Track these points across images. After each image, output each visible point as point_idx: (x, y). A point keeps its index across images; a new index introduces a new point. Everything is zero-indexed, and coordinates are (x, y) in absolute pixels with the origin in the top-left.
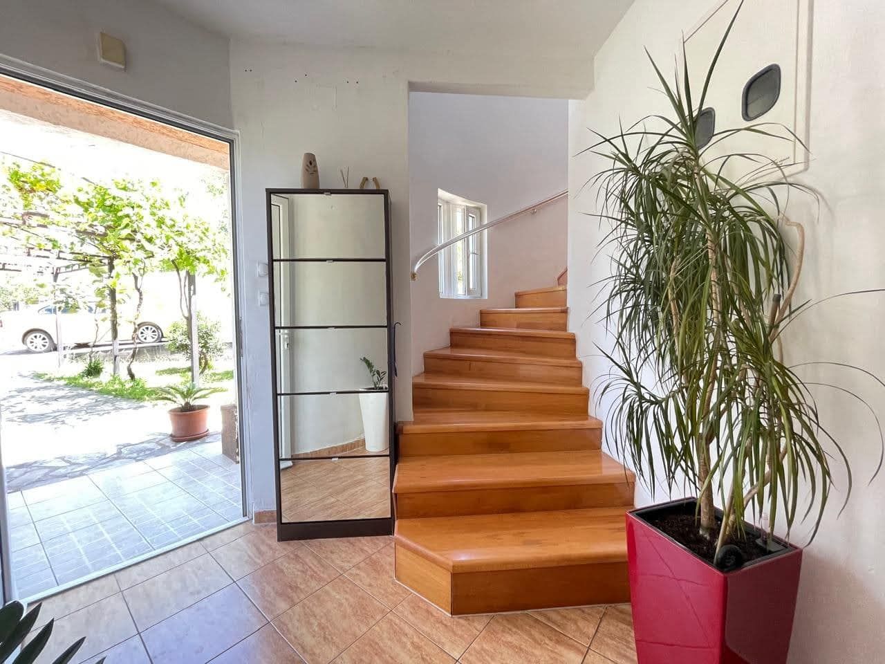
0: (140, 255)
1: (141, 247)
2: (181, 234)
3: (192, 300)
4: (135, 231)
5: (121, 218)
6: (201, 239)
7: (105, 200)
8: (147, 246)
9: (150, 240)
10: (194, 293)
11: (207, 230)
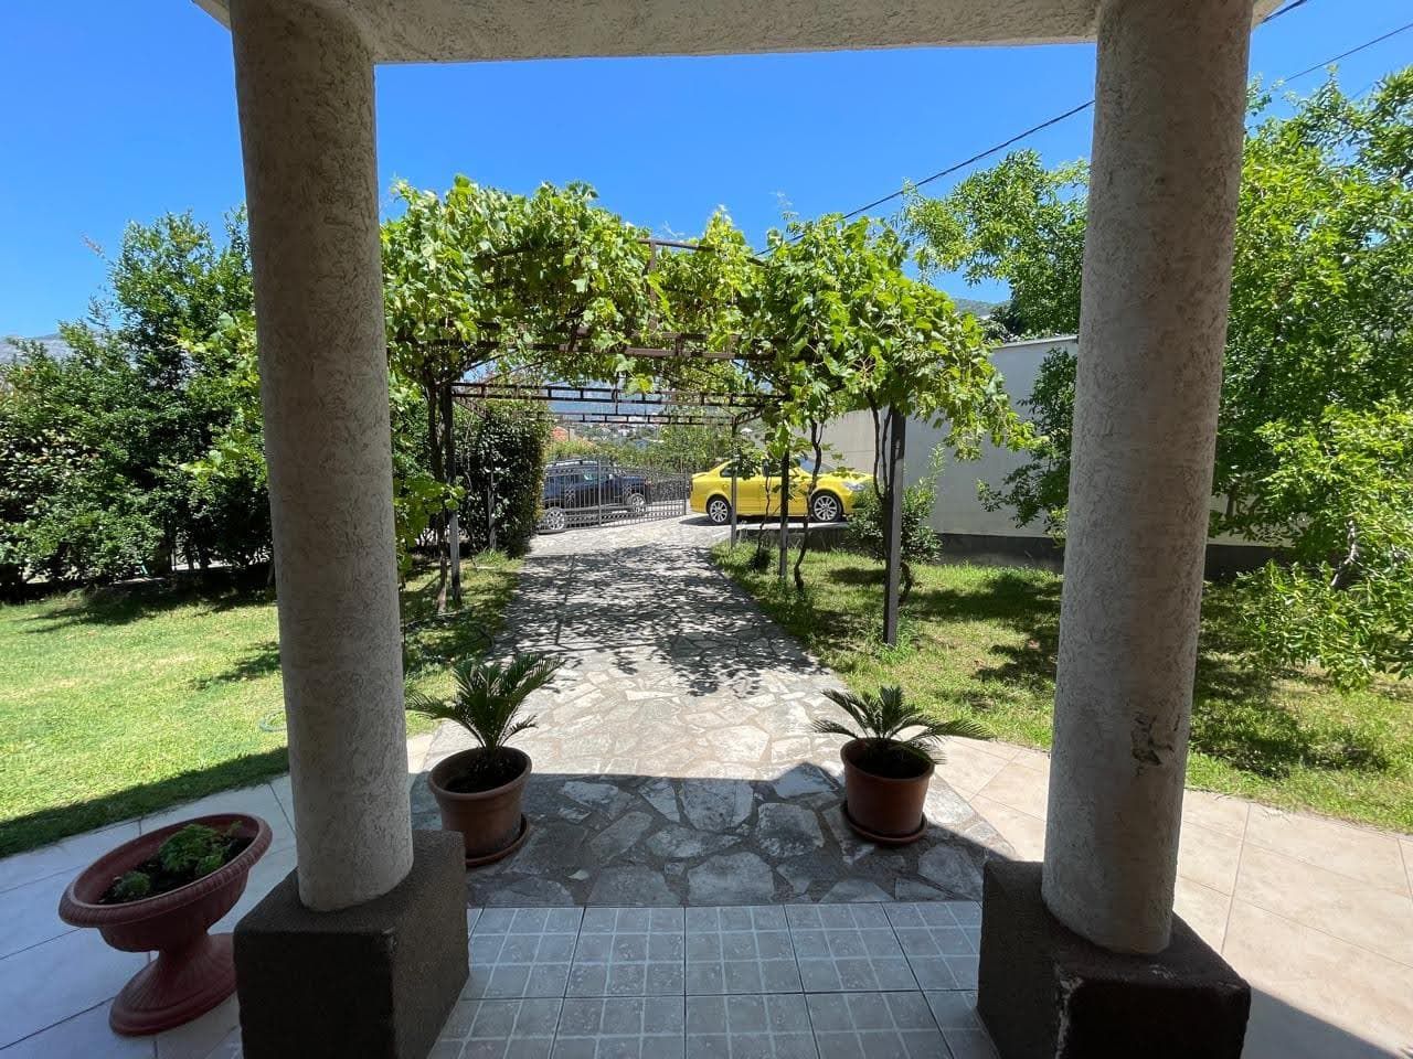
0: (819, 387)
1: (823, 373)
2: (889, 331)
3: (896, 466)
4: (814, 343)
5: (796, 317)
6: (928, 337)
7: (775, 289)
8: (834, 367)
9: (838, 355)
10: (902, 455)
11: (939, 315)
